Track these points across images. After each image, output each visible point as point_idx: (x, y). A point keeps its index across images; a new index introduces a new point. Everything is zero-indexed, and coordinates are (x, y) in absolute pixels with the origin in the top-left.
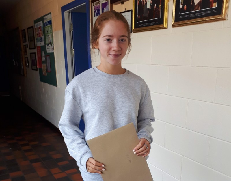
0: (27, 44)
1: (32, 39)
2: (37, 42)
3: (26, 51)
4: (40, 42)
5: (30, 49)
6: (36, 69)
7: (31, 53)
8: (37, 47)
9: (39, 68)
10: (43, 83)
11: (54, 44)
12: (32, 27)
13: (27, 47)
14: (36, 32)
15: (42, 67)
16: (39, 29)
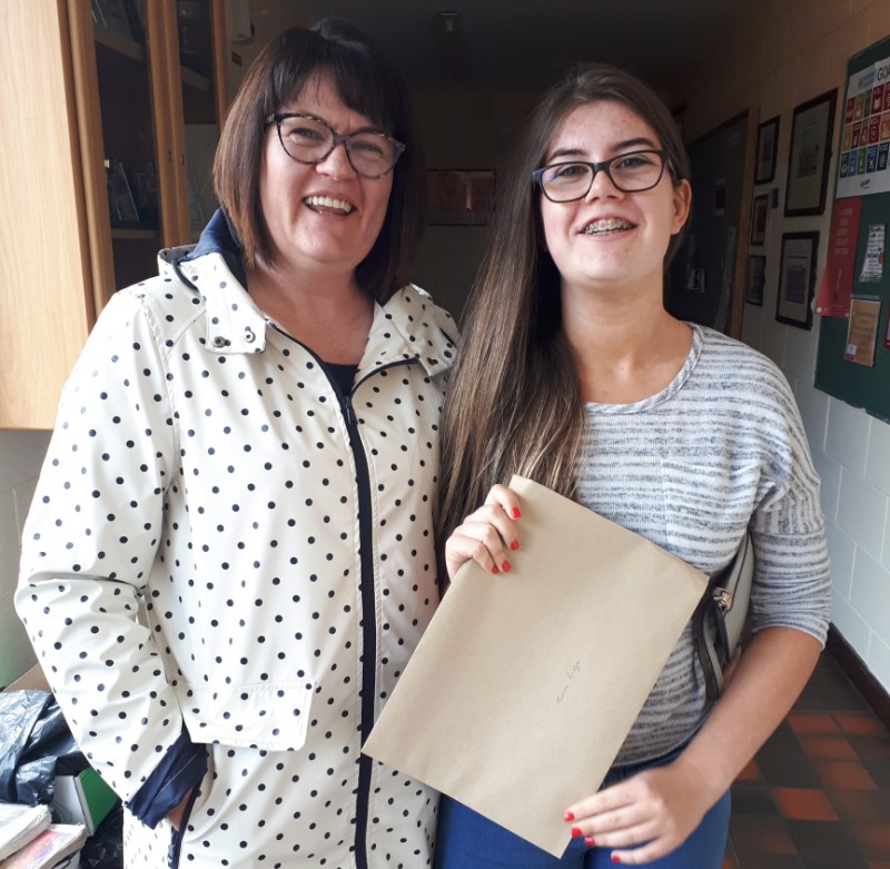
0: (776, 192)
2: (843, 176)
3: (761, 228)
4: (869, 171)
5: (789, 213)
6: (803, 319)
7: (787, 236)
8: (836, 201)
9: (824, 318)
10: (830, 397)
12: (831, 96)
13: (775, 205)
14: (849, 120)
15: (849, 315)
16: (876, 97)
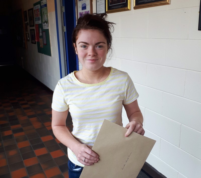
0: (28, 23)
1: (32, 19)
2: (36, 21)
3: (27, 29)
4: (38, 20)
5: (31, 26)
6: (35, 42)
7: (31, 30)
8: (36, 25)
9: (37, 42)
10: (40, 54)
11: (49, 22)
12: (32, 9)
13: (28, 25)
14: (35, 13)
15: (40, 41)
16: (37, 10)
